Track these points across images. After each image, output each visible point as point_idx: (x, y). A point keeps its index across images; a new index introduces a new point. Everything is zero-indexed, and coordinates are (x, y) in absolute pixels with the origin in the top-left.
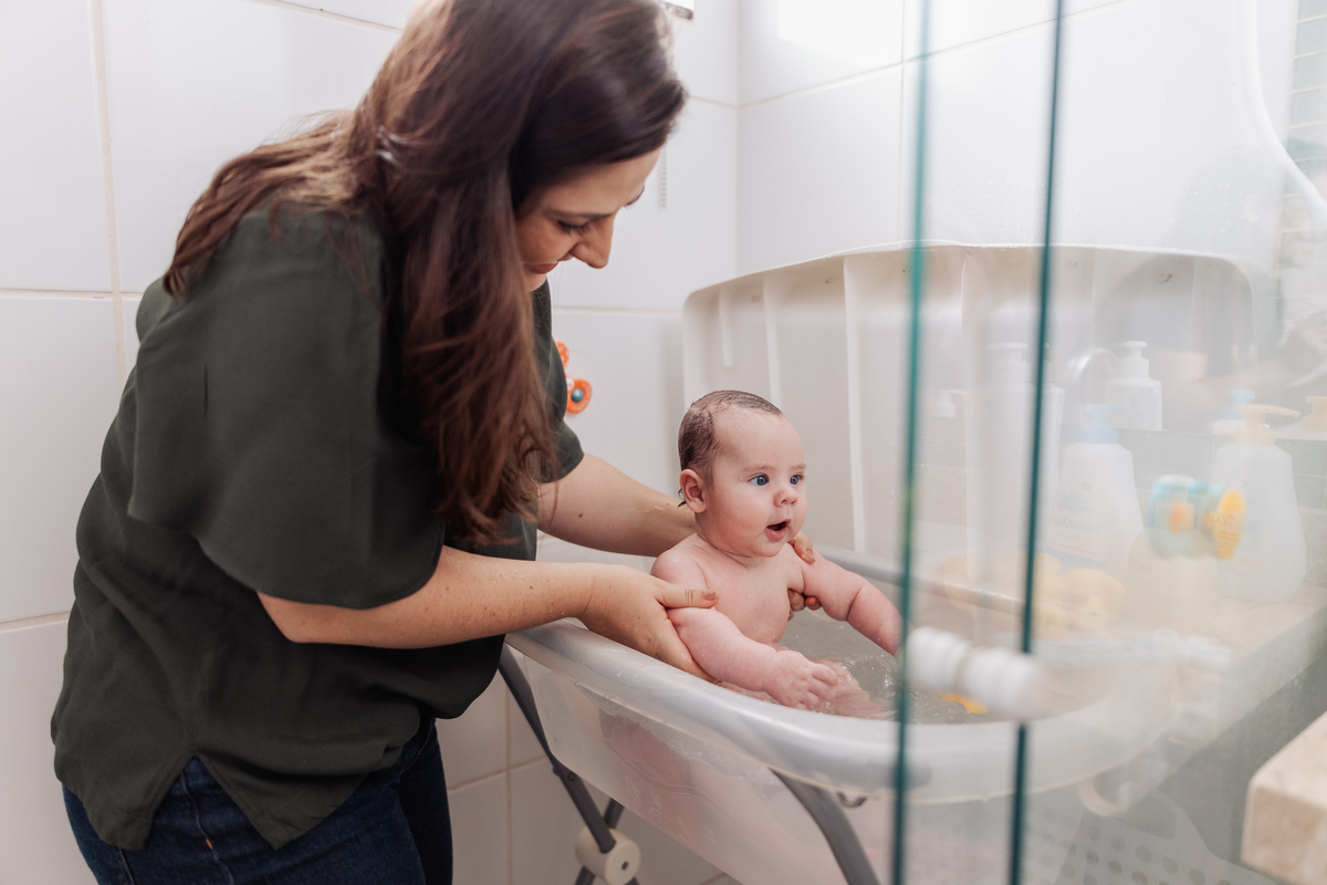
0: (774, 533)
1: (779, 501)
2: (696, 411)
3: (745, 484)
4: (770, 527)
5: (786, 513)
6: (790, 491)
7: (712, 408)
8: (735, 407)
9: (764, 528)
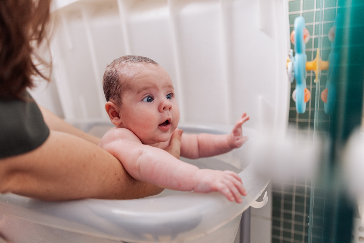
0: (164, 127)
1: (162, 109)
2: (109, 69)
3: (140, 103)
4: (160, 125)
5: (167, 115)
6: (167, 102)
7: (117, 66)
8: (129, 64)
9: (157, 126)
